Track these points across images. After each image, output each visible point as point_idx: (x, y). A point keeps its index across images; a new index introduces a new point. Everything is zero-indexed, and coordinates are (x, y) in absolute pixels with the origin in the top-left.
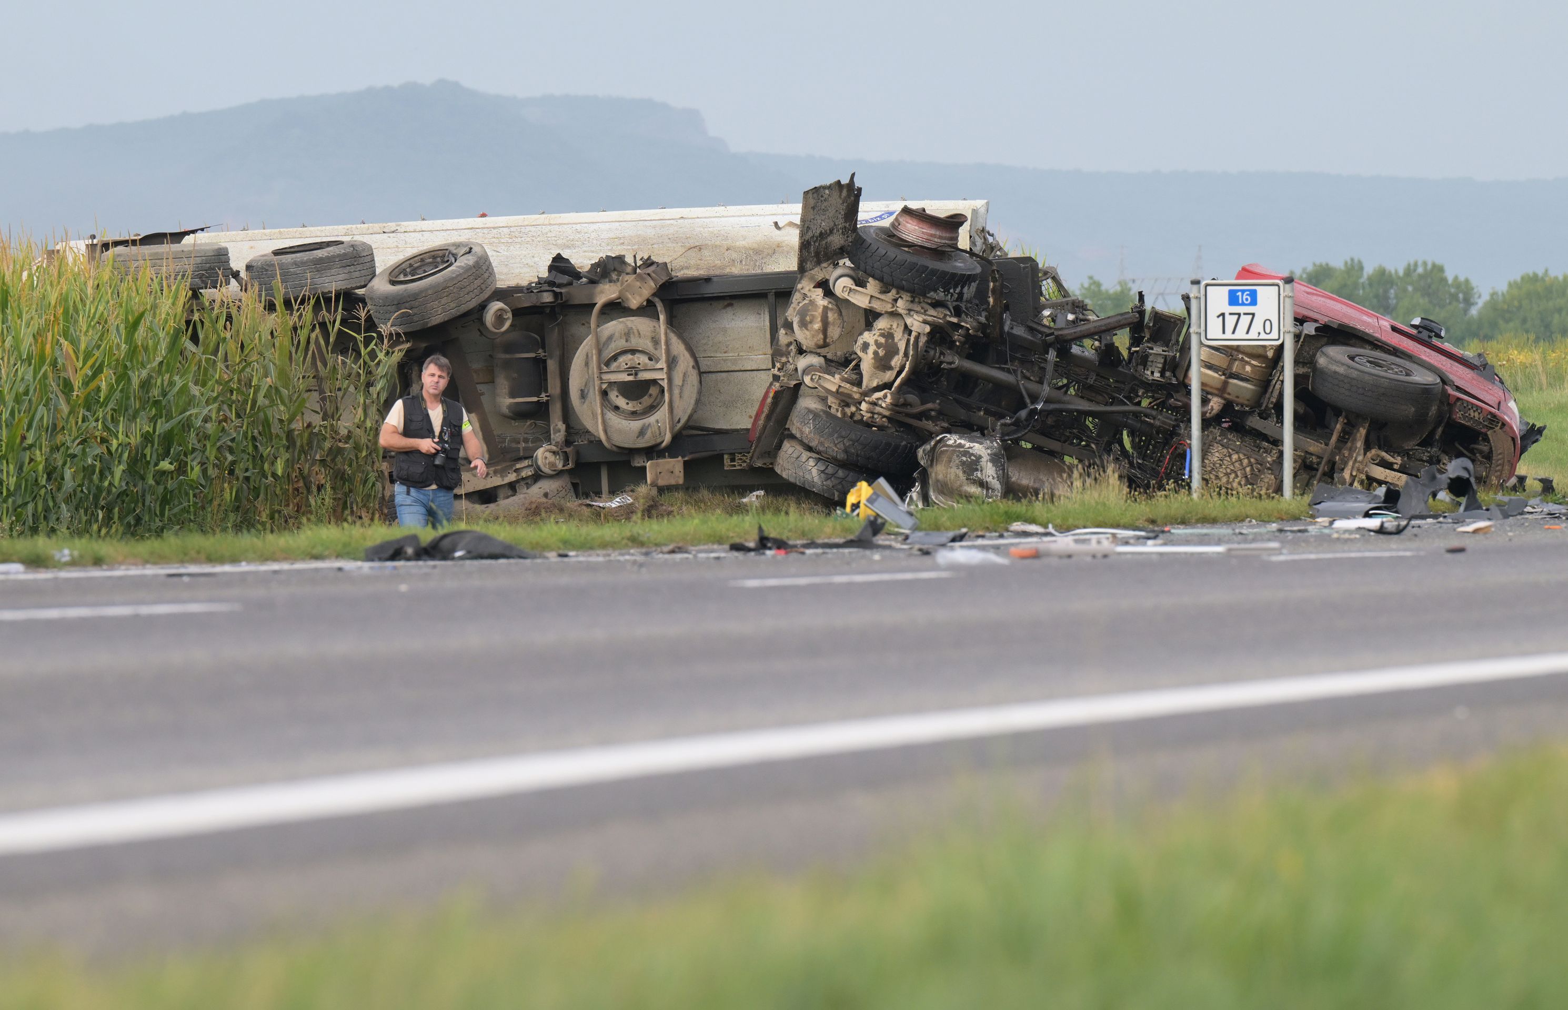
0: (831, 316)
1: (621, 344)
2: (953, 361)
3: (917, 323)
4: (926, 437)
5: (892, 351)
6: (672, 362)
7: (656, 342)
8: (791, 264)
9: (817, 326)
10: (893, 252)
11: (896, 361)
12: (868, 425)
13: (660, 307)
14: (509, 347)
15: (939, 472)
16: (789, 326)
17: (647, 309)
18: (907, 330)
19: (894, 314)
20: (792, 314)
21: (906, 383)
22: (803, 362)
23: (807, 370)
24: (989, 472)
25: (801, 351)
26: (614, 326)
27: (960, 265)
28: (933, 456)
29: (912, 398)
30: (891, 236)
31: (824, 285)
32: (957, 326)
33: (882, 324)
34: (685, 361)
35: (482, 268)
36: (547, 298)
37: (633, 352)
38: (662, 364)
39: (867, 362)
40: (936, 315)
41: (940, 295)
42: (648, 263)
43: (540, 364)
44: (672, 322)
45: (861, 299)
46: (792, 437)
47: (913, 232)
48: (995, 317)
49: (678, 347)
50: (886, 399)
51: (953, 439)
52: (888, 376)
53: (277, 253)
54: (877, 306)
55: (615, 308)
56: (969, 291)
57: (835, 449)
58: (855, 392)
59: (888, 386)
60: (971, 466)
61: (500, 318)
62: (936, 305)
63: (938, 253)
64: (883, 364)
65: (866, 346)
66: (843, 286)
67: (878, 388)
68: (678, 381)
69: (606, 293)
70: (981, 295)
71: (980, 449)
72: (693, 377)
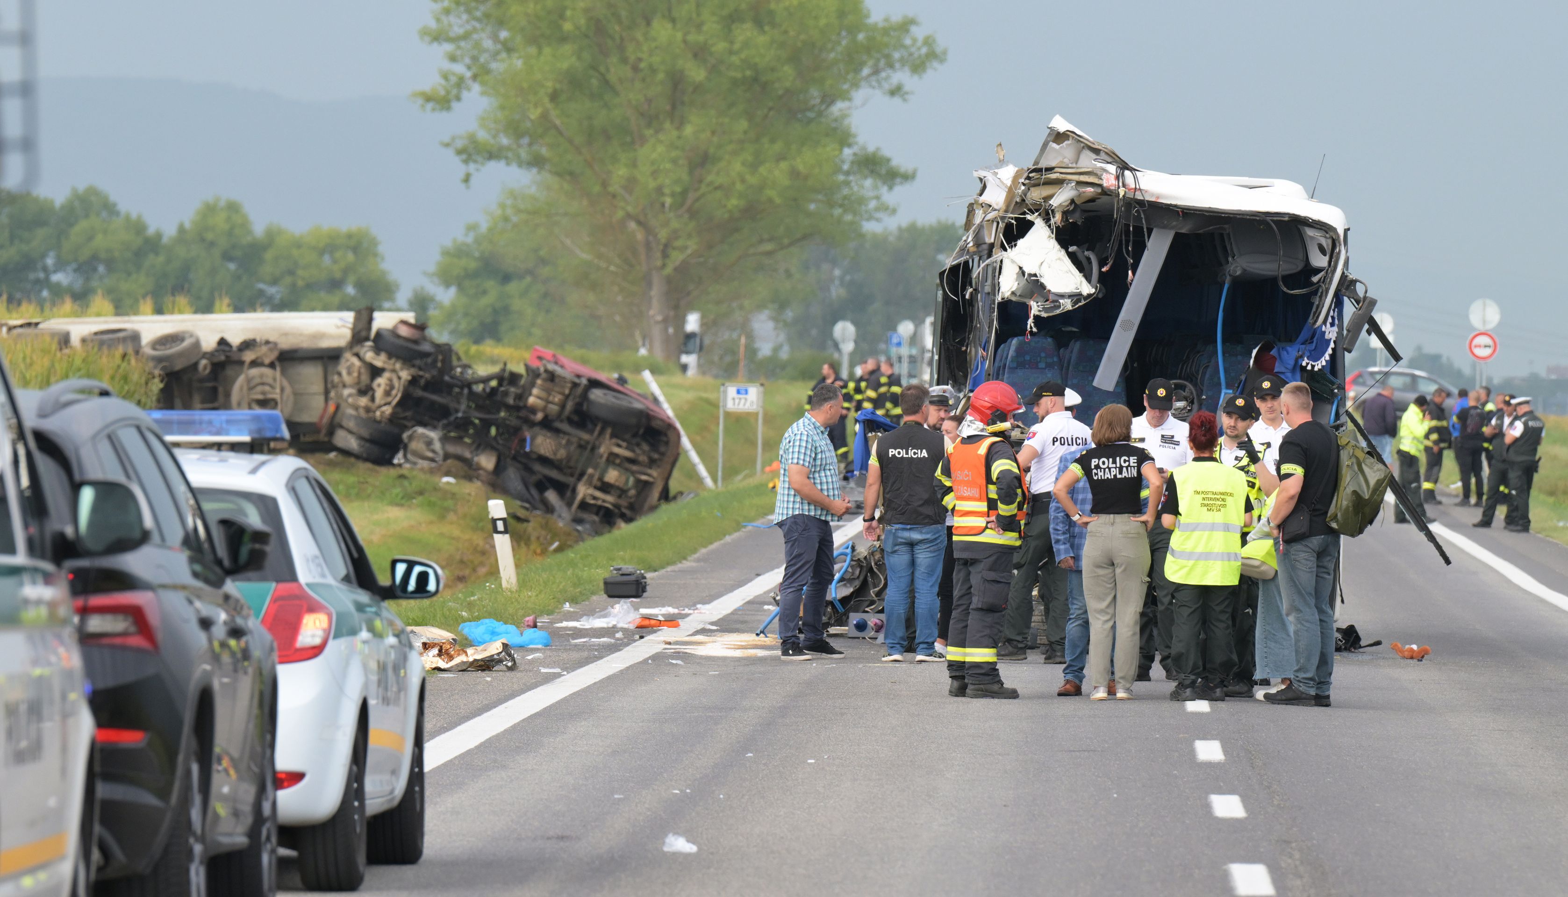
0: (363, 370)
1: (258, 380)
2: (419, 393)
3: (405, 375)
4: (405, 428)
5: (392, 387)
6: (282, 390)
7: (275, 379)
8: (342, 343)
9: (355, 374)
10: (393, 340)
11: (394, 392)
12: (379, 422)
13: (277, 364)
14: (202, 380)
15: (414, 445)
16: (339, 374)
17: (272, 365)
18: (399, 378)
19: (394, 371)
20: (343, 368)
21: (399, 404)
22: (346, 392)
23: (350, 395)
24: (437, 446)
25: (344, 386)
26: (254, 372)
27: (426, 347)
28: (411, 438)
29: (399, 410)
30: (394, 332)
31: (357, 355)
32: (421, 377)
33: (386, 375)
34: (288, 390)
35: (197, 344)
36: (223, 358)
37: (263, 384)
38: (278, 390)
39: (379, 393)
40: (413, 371)
41: (418, 362)
42: (267, 342)
43: (215, 390)
44: (283, 373)
45: (379, 361)
46: (341, 427)
47: (404, 331)
48: (442, 372)
49: (285, 383)
50: (388, 410)
51: (420, 430)
52: (389, 399)
53: (96, 334)
54: (386, 366)
55: (254, 364)
56: (429, 360)
57: (365, 433)
58: (373, 406)
59: (389, 403)
60: (429, 443)
61: (205, 368)
62: (413, 366)
63: (416, 342)
64: (387, 393)
65: (379, 385)
66: (369, 356)
67: (385, 404)
68: (285, 398)
69: (249, 356)
70: (435, 361)
71: (434, 435)
72: (292, 398)
